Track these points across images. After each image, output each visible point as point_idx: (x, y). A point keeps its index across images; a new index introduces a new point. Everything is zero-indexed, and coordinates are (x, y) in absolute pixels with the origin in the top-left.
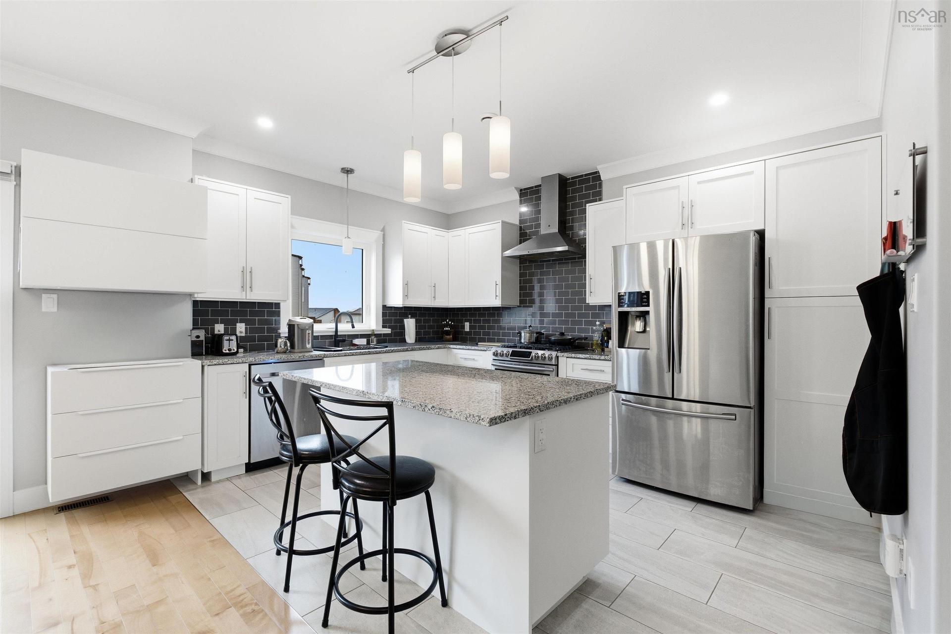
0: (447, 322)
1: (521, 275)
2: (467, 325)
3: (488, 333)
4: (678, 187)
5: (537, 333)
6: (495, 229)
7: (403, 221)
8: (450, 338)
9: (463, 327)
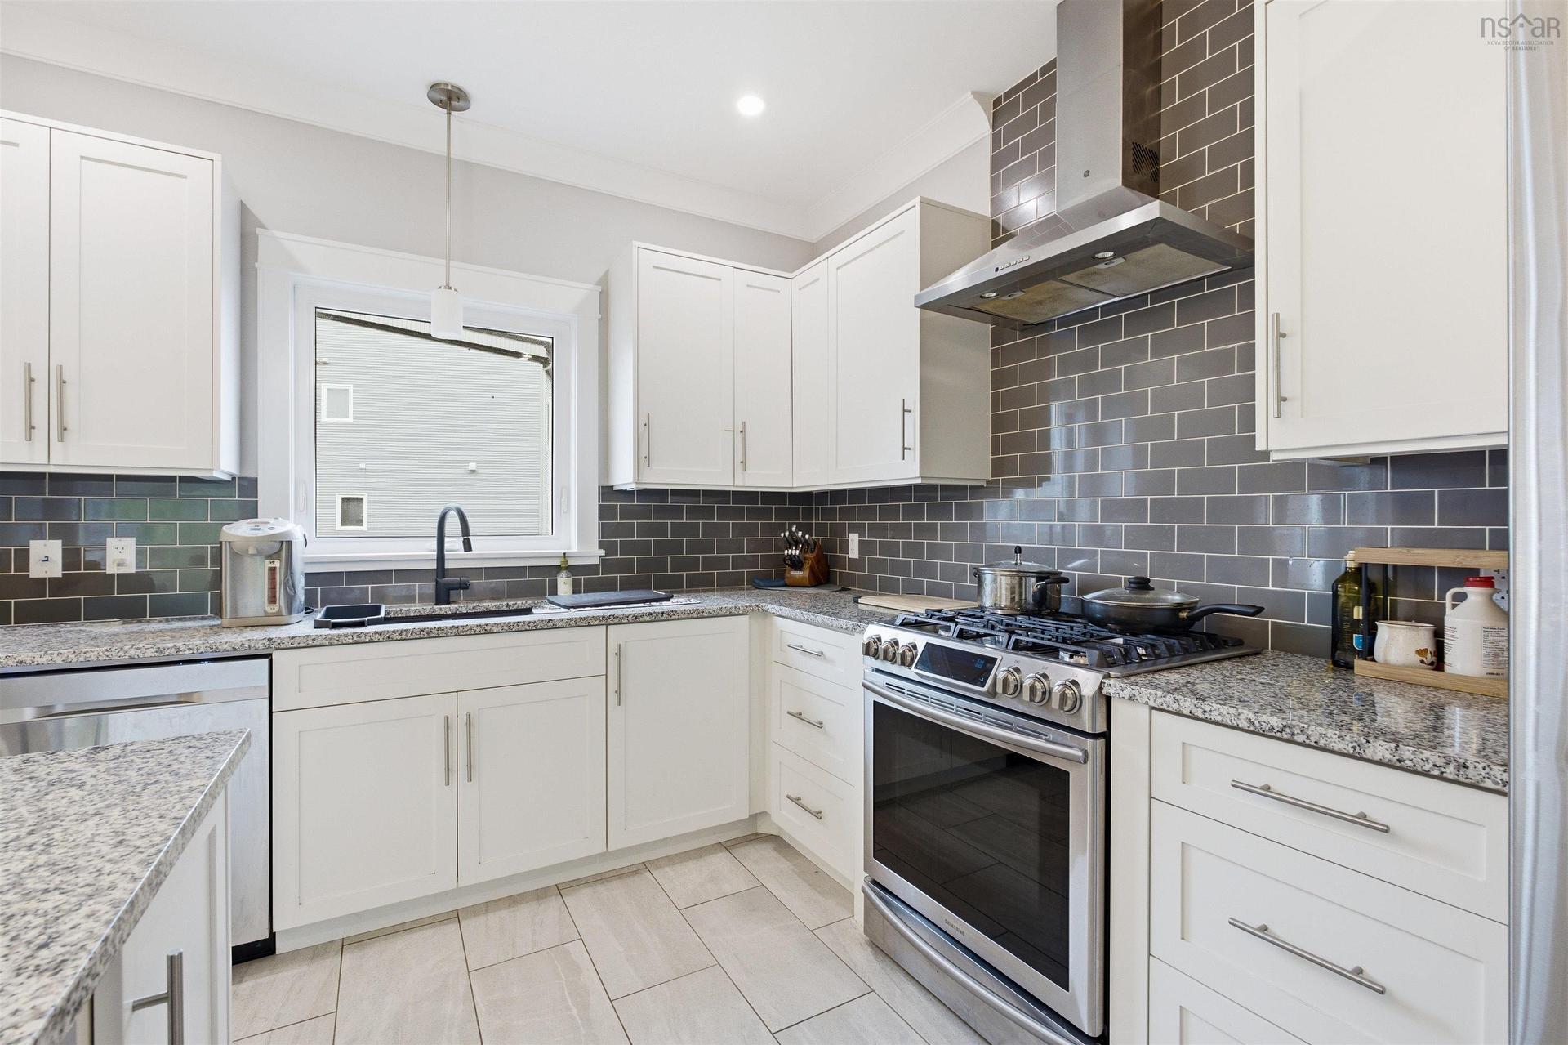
0: (790, 531)
1: (998, 379)
2: (854, 539)
3: (901, 568)
5: (1040, 576)
6: (902, 233)
7: (636, 244)
8: (804, 578)
9: (845, 546)
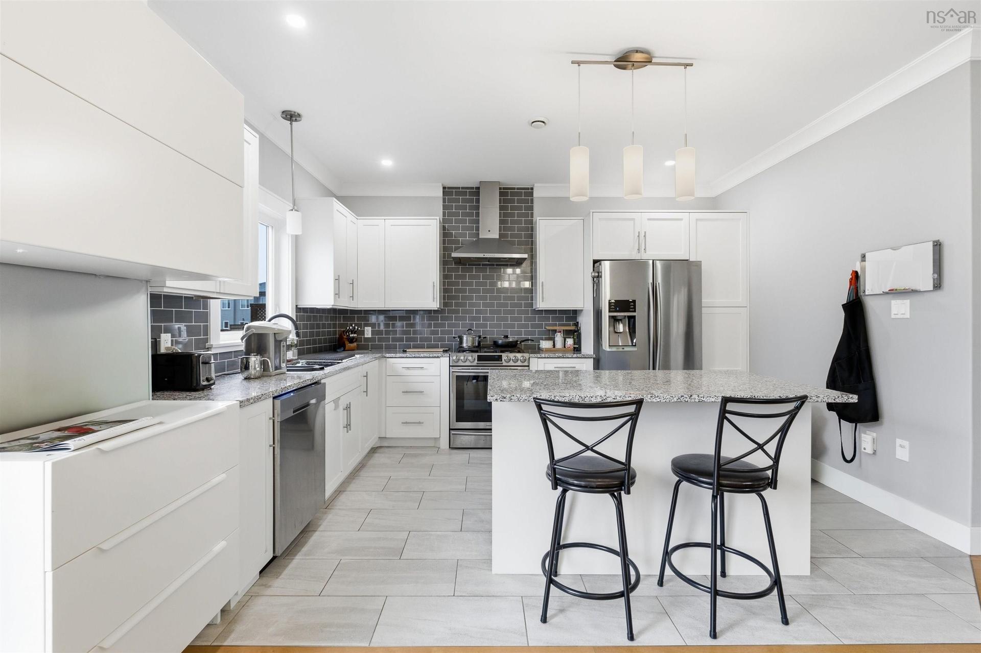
0: (352, 326)
2: (368, 329)
4: (633, 219)
5: (479, 337)
6: (430, 225)
8: (354, 346)
